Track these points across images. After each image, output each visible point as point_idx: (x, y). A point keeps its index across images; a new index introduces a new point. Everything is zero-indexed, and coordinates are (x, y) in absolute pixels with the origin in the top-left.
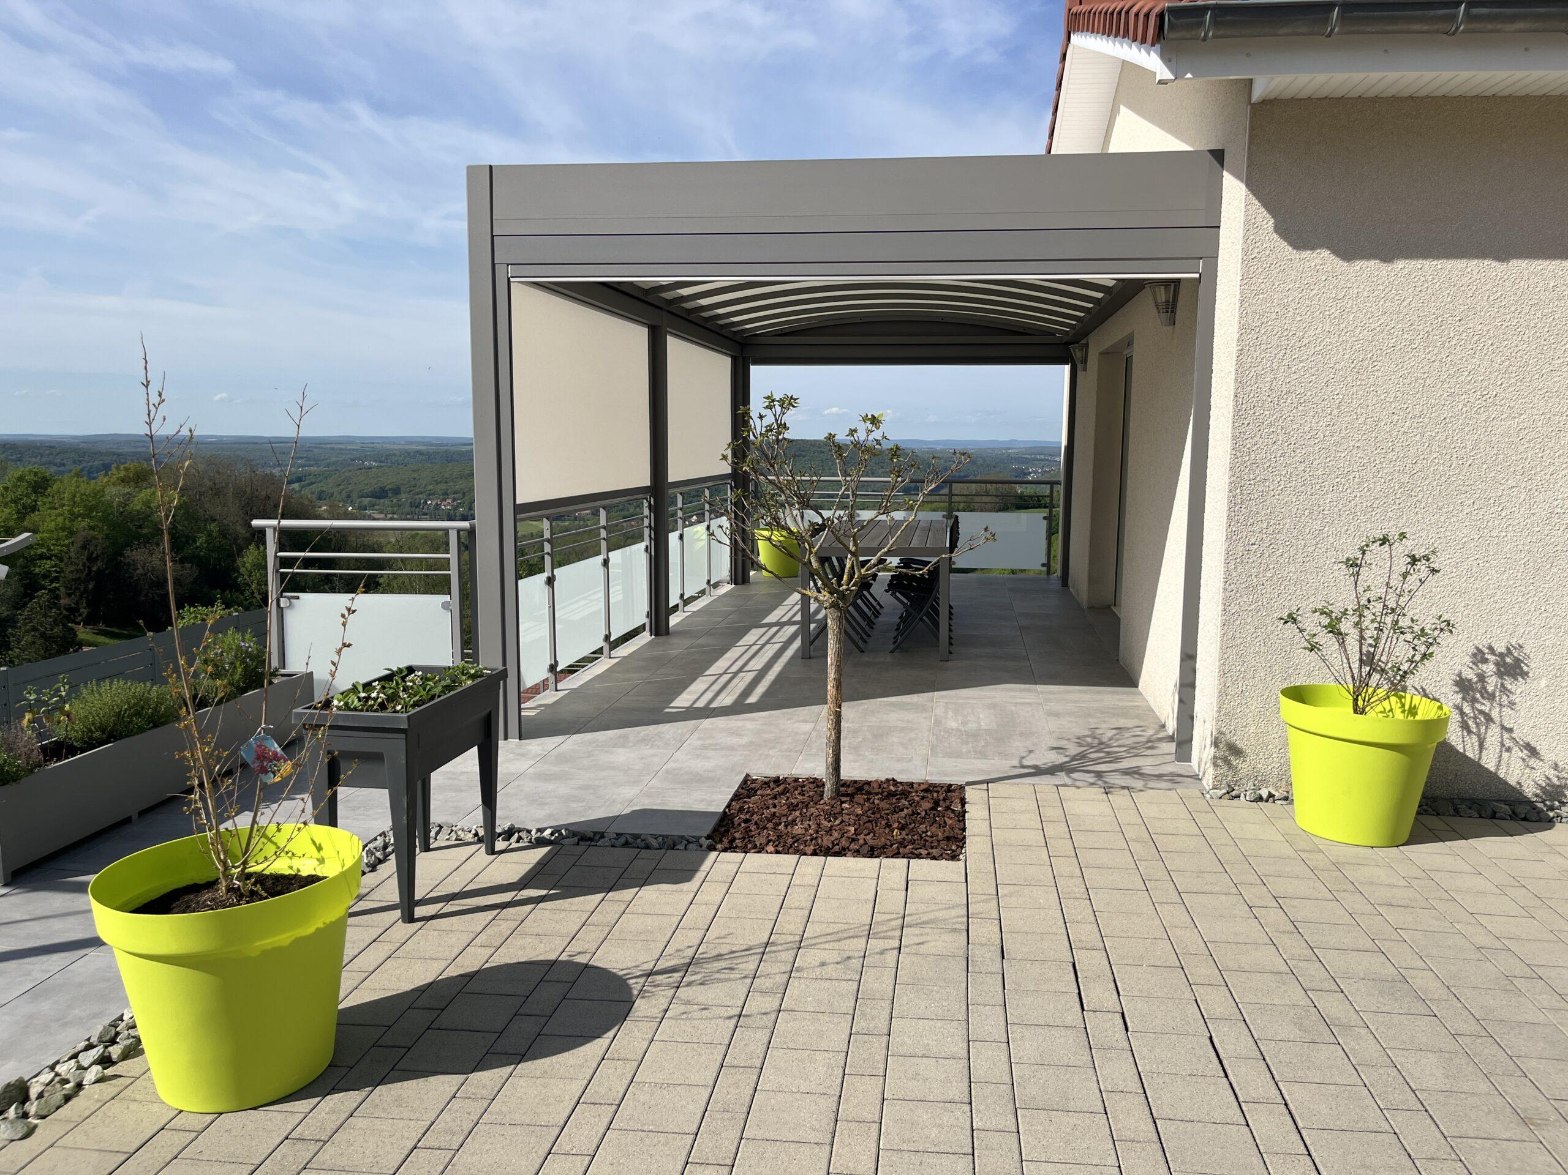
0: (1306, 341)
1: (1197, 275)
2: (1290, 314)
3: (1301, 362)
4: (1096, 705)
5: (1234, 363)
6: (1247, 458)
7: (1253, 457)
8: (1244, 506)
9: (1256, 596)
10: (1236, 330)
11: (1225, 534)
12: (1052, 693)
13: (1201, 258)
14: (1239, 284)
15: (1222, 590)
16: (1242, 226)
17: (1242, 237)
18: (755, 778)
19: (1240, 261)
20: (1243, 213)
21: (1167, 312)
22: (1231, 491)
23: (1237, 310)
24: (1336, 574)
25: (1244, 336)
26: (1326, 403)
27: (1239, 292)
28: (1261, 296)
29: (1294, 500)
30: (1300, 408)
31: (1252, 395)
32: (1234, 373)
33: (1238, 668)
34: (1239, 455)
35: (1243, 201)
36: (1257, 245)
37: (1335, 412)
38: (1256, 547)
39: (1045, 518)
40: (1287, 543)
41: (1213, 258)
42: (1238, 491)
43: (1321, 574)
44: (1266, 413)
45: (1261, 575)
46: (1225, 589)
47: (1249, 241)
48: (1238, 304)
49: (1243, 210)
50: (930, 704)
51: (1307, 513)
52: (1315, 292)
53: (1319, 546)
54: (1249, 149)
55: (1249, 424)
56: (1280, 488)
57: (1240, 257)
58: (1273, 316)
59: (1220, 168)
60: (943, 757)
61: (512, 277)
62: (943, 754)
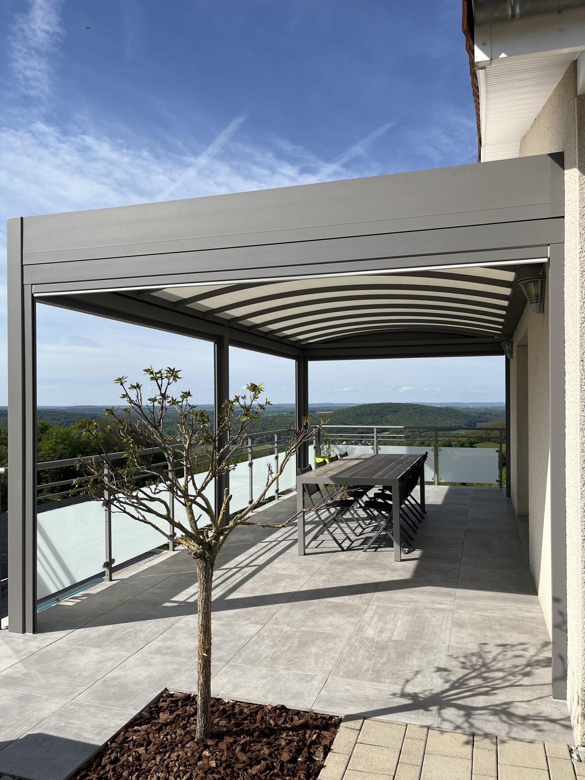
1: (546, 258)
4: (498, 614)
12: (466, 598)
13: (549, 245)
18: (172, 693)
20: (578, 192)
21: (537, 302)
23: (578, 281)
27: (578, 263)
32: (578, 339)
35: (578, 181)
39: (497, 451)
41: (561, 243)
48: (579, 275)
49: (578, 189)
50: (365, 607)
57: (578, 232)
59: (561, 169)
60: (342, 677)
61: (34, 293)
62: (344, 672)
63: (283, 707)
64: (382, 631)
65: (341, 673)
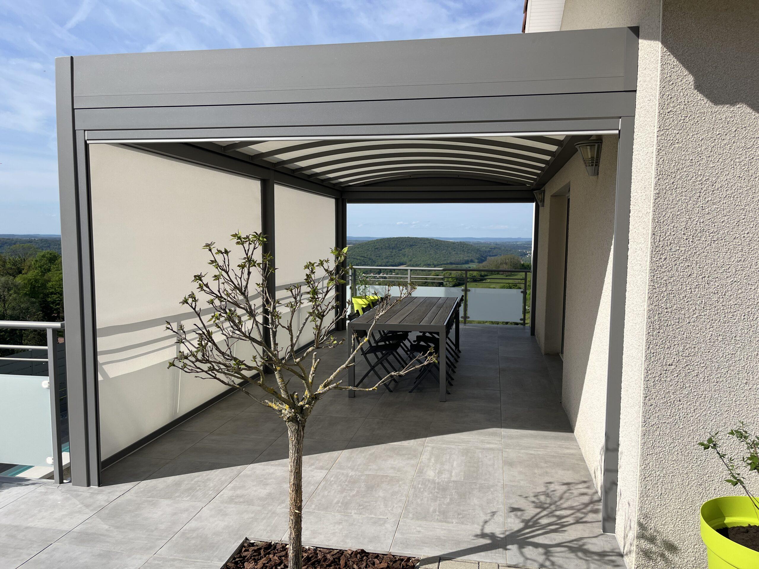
0: (718, 185)
1: (617, 132)
2: (704, 161)
3: (714, 204)
4: (541, 452)
5: (652, 205)
6: (664, 289)
7: (670, 287)
8: (662, 331)
9: (673, 411)
10: (653, 176)
11: (644, 355)
12: (511, 437)
13: (620, 117)
14: (656, 135)
15: (642, 404)
16: (658, 83)
17: (658, 94)
18: (252, 541)
19: (657, 114)
20: (659, 72)
21: (592, 165)
22: (649, 318)
23: (654, 158)
24: (747, 393)
25: (662, 182)
26: (737, 241)
27: (655, 142)
28: (677, 146)
29: (708, 327)
30: (713, 245)
31: (668, 233)
32: (651, 214)
33: (658, 473)
34: (656, 286)
35: (659, 62)
36: (672, 100)
37: (746, 249)
38: (673, 367)
39: (521, 294)
40: (702, 365)
41: (631, 117)
42: (656, 318)
43: (733, 393)
44: (682, 249)
45: (678, 393)
46: (644, 403)
47: (665, 97)
48: (655, 153)
49: (659, 69)
50: (420, 449)
51: (720, 338)
52: (725, 142)
53: (732, 368)
54: (664, 16)
55: (666, 259)
56: (695, 316)
57: (657, 111)
58: (688, 163)
60: (412, 519)
61: (88, 140)
62: (413, 515)
63: (363, 551)
64: (440, 473)
65: (411, 515)
